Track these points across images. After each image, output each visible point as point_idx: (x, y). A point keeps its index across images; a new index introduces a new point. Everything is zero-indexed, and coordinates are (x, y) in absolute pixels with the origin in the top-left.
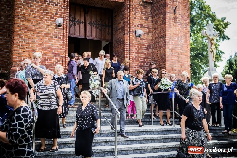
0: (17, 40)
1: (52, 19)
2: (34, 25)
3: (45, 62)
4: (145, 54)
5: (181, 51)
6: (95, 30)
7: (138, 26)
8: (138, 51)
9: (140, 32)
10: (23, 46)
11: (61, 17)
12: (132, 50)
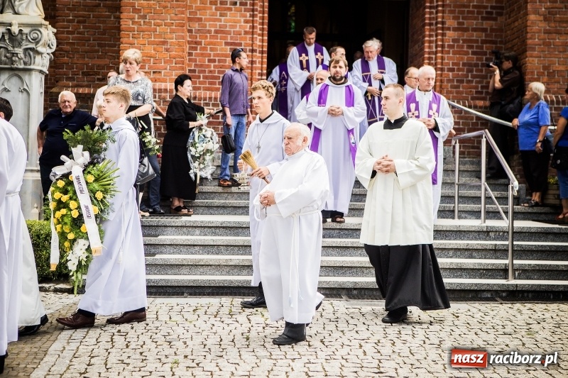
3: (208, 66)
4: (484, 30)
8: (463, 24)
10: (142, 33)
12: (443, 23)
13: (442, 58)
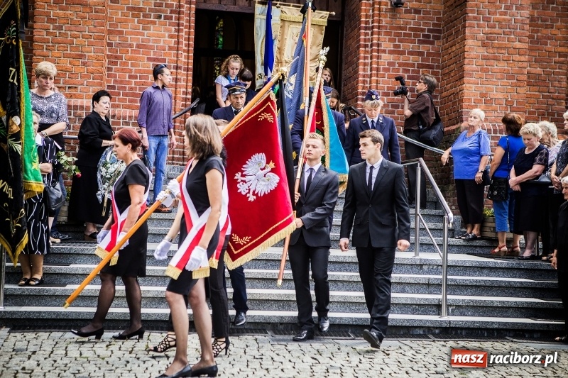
3: (129, 83)
4: (421, 54)
5: (518, 44)
8: (399, 46)
10: (57, 45)
12: (378, 45)
13: (377, 82)
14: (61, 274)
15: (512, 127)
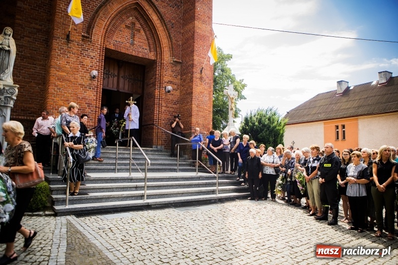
0: (51, 89)
1: (88, 71)
2: (69, 75)
4: (173, 108)
5: (205, 107)
6: (127, 83)
7: (168, 83)
9: (170, 88)
11: (96, 70)
12: (161, 104)
13: (161, 116)
14: (84, 189)
15: (212, 133)
